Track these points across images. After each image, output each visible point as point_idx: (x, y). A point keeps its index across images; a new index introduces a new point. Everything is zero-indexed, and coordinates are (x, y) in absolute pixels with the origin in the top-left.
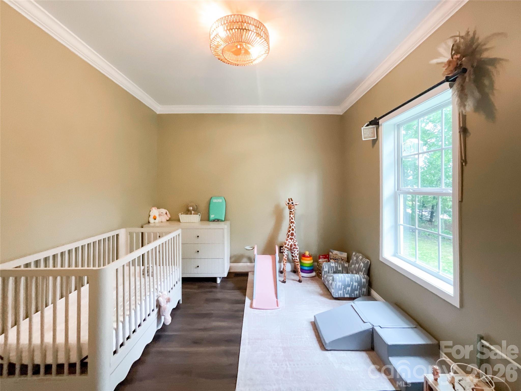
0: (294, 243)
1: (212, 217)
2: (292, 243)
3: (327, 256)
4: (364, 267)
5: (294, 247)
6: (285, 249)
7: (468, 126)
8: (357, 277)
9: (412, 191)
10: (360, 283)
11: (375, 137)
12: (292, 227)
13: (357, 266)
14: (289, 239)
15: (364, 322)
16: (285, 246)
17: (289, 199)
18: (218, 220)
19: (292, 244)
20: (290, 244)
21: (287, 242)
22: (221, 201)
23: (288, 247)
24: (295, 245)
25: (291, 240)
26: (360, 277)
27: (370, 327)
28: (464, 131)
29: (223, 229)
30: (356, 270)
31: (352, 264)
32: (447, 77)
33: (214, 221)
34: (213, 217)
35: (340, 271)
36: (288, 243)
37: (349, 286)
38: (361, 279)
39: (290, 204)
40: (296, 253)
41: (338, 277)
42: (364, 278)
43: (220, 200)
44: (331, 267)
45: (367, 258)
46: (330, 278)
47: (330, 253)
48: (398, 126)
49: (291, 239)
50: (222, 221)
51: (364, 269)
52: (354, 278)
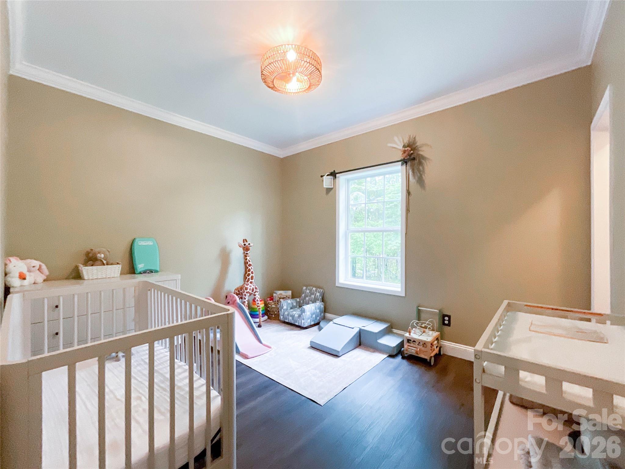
0: (255, 286)
1: (140, 266)
2: (253, 286)
3: (272, 298)
4: (320, 296)
5: (255, 291)
6: (247, 294)
7: (411, 190)
8: (319, 305)
9: (360, 230)
10: (320, 308)
11: (332, 186)
12: (251, 270)
13: (313, 296)
14: (249, 283)
15: (353, 328)
16: (247, 291)
17: (244, 240)
18: (151, 271)
19: (253, 288)
20: (251, 288)
21: (249, 286)
22: (152, 244)
23: (250, 292)
24: (256, 288)
25: (251, 285)
26: (319, 304)
27: (359, 329)
28: (409, 193)
29: (176, 280)
30: (313, 300)
31: (306, 297)
32: (404, 159)
33: (145, 272)
34: (142, 268)
35: (295, 306)
36: (249, 288)
37: (314, 314)
38: (321, 306)
39: (247, 245)
40: (257, 297)
41: (307, 308)
42: (322, 305)
43: (150, 242)
44: (288, 304)
45: (320, 288)
46: (293, 313)
47: (274, 295)
48: (348, 181)
49: (251, 283)
50: (156, 272)
51: (320, 297)
52: (317, 306)
